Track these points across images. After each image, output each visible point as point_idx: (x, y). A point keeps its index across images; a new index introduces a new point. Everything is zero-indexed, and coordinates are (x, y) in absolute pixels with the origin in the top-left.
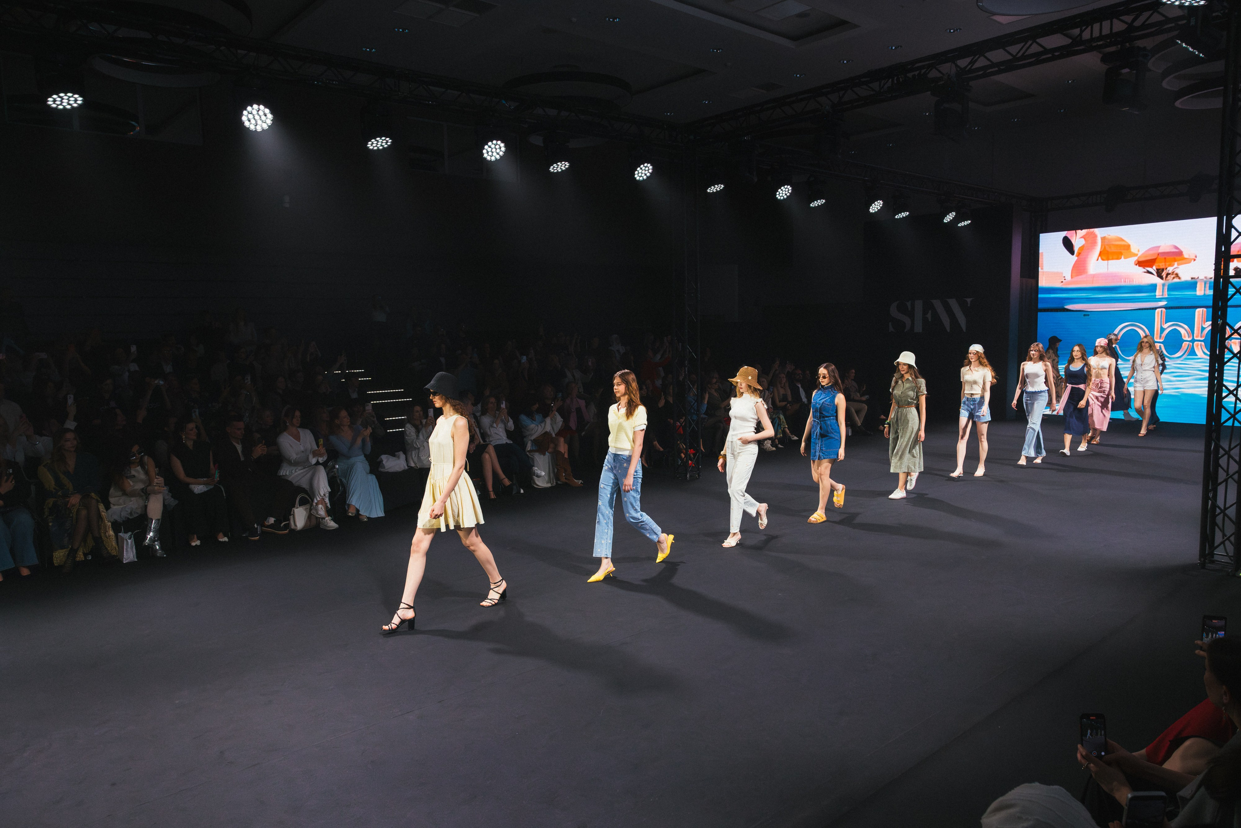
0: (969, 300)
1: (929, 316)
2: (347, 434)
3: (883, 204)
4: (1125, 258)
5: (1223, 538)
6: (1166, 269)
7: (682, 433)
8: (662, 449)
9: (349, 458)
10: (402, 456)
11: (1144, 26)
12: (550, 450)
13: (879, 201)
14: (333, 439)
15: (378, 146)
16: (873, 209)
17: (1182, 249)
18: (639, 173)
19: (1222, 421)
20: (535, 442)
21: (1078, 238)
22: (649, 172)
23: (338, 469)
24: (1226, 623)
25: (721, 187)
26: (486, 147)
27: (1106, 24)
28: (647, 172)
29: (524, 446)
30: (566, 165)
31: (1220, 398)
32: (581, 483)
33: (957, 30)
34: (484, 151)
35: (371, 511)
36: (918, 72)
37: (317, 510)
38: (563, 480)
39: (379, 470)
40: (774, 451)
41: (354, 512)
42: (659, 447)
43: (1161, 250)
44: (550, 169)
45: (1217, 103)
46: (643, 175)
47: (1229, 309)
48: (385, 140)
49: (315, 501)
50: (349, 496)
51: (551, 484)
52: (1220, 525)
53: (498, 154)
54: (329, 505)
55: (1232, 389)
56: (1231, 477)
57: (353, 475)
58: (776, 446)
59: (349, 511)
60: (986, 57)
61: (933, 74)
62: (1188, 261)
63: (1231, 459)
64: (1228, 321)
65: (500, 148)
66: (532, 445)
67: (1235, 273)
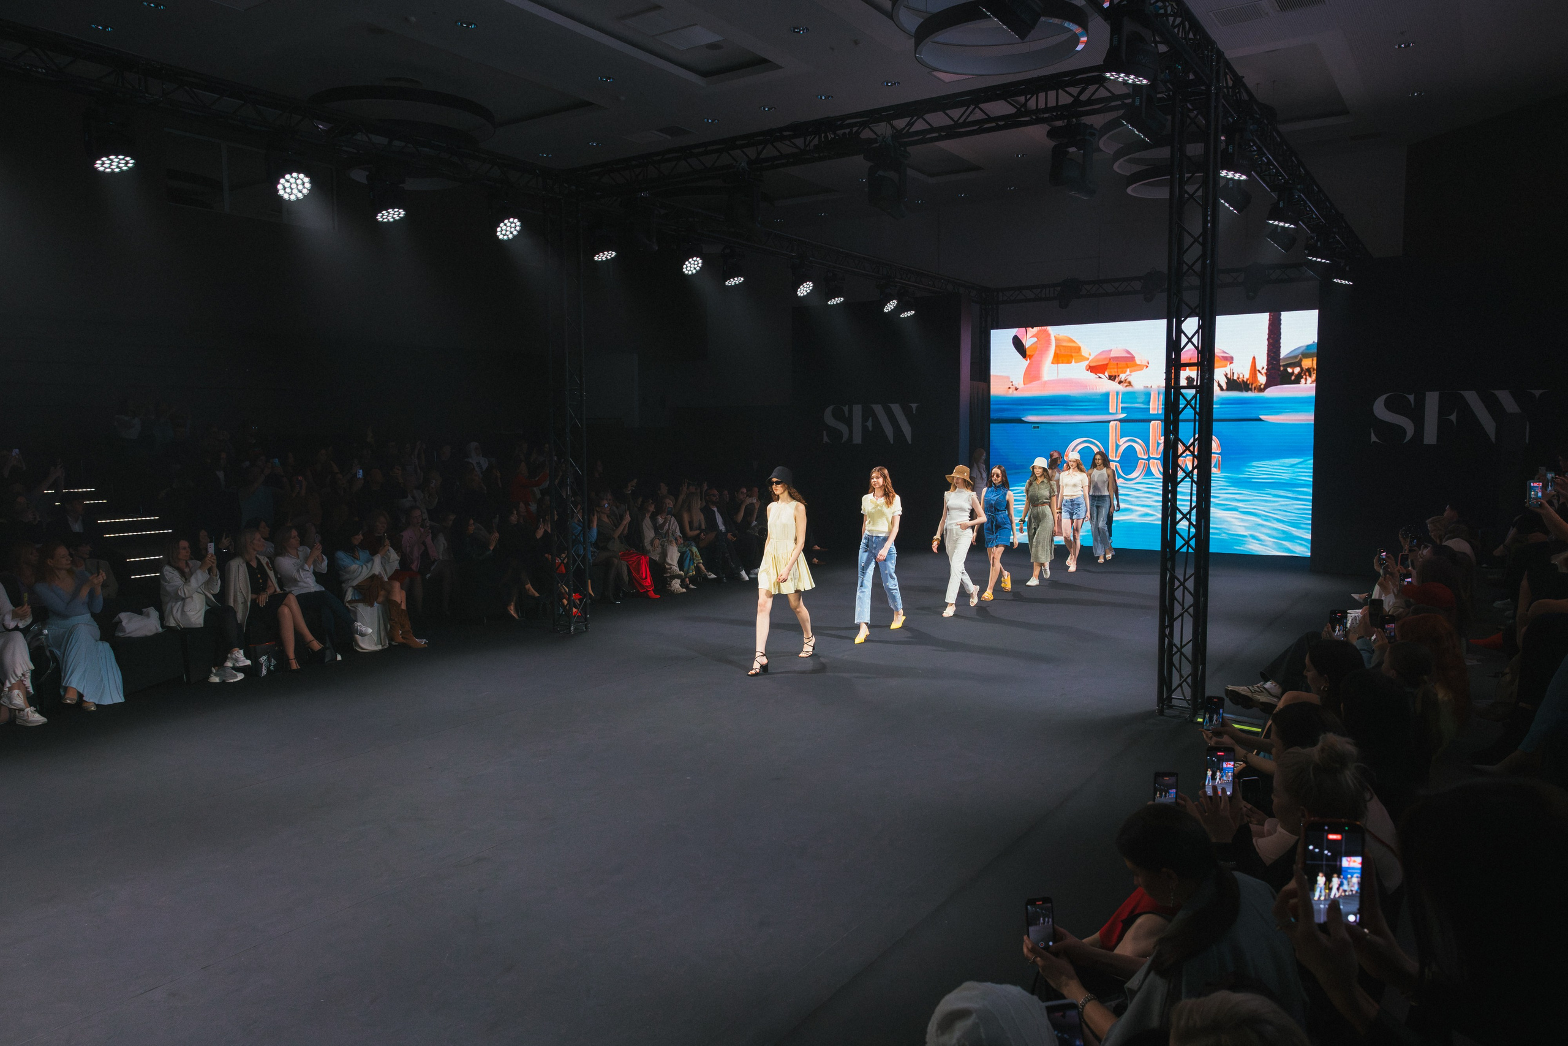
0: (914, 406)
1: (869, 424)
2: (64, 584)
3: (813, 287)
4: (1076, 362)
5: (1181, 680)
6: (1119, 376)
7: (564, 572)
8: (537, 595)
9: (65, 617)
10: (154, 613)
11: (1090, 102)
12: (381, 599)
13: (808, 283)
14: (42, 589)
15: (113, 167)
16: (802, 291)
17: (1134, 355)
18: (502, 230)
19: (1177, 548)
20: (357, 588)
21: (1030, 337)
22: (515, 230)
23: (47, 635)
24: (1177, 780)
25: (612, 254)
26: (282, 181)
27: (1052, 94)
28: (513, 229)
29: (341, 595)
30: (400, 214)
31: (1175, 523)
32: (425, 643)
33: (895, 83)
34: (280, 187)
35: (101, 696)
36: (849, 130)
37: (10, 699)
38: (400, 639)
39: (116, 635)
40: (684, 593)
41: (75, 697)
42: (533, 591)
43: (1113, 355)
44: (378, 217)
45: (1163, 193)
46: (508, 233)
47: (1180, 423)
48: (123, 159)
49: (8, 684)
50: (65, 677)
51: (382, 646)
52: (1177, 666)
53: (300, 191)
54: (31, 690)
55: (1185, 512)
56: (1186, 611)
57: (72, 644)
58: (687, 587)
59: (67, 696)
60: (925, 120)
61: (866, 134)
62: (1140, 367)
63: (1185, 590)
64: (1181, 436)
65: (303, 184)
66: (354, 594)
67: (1187, 383)
